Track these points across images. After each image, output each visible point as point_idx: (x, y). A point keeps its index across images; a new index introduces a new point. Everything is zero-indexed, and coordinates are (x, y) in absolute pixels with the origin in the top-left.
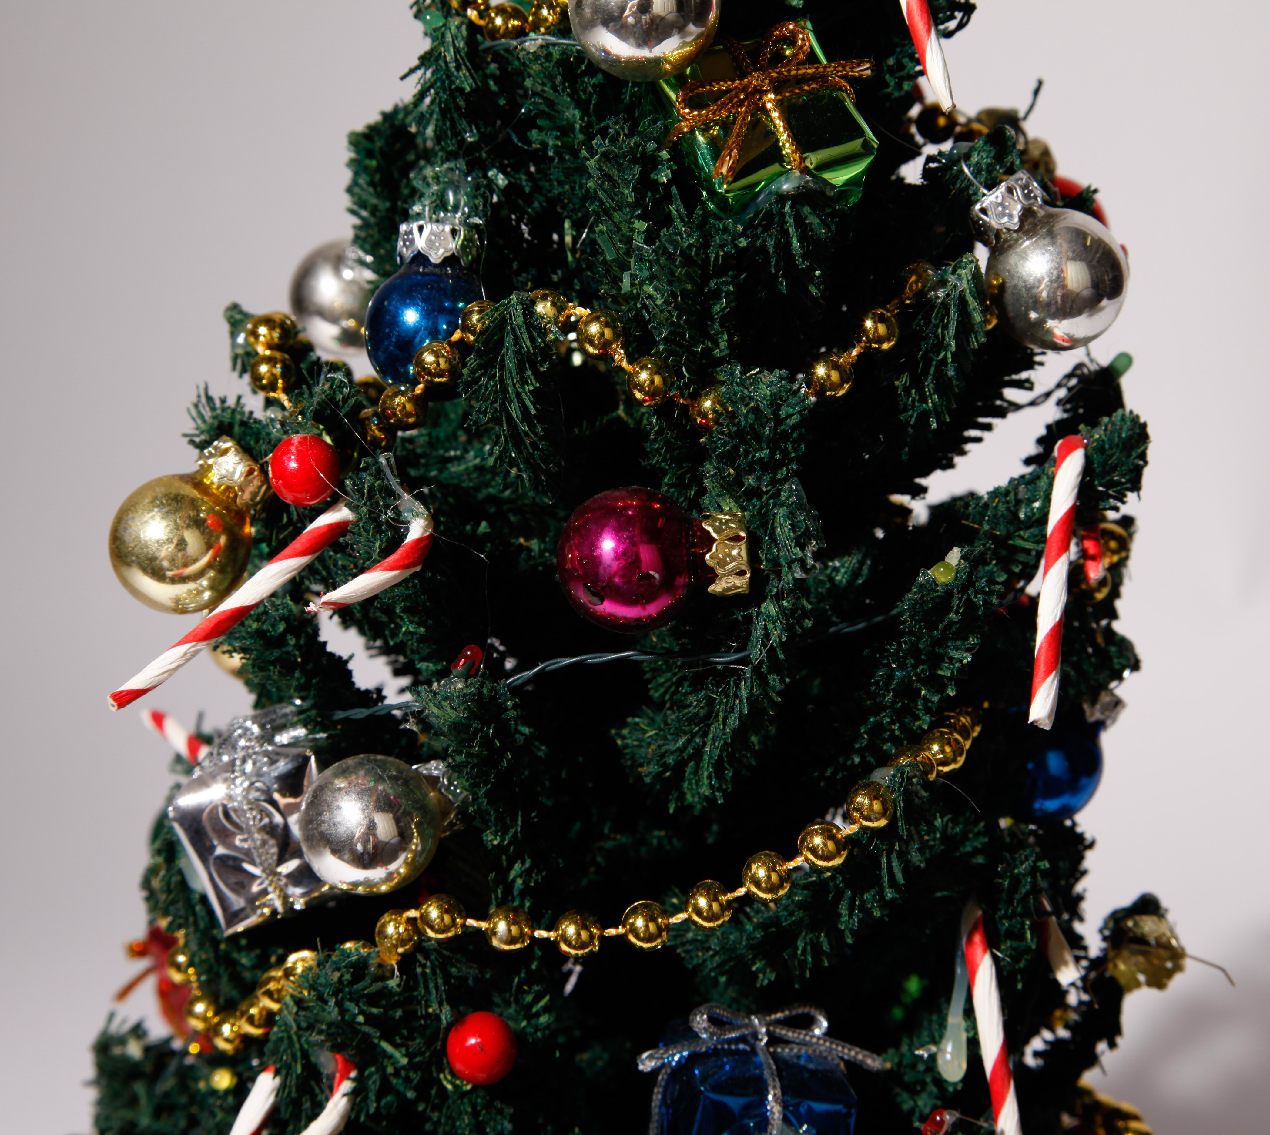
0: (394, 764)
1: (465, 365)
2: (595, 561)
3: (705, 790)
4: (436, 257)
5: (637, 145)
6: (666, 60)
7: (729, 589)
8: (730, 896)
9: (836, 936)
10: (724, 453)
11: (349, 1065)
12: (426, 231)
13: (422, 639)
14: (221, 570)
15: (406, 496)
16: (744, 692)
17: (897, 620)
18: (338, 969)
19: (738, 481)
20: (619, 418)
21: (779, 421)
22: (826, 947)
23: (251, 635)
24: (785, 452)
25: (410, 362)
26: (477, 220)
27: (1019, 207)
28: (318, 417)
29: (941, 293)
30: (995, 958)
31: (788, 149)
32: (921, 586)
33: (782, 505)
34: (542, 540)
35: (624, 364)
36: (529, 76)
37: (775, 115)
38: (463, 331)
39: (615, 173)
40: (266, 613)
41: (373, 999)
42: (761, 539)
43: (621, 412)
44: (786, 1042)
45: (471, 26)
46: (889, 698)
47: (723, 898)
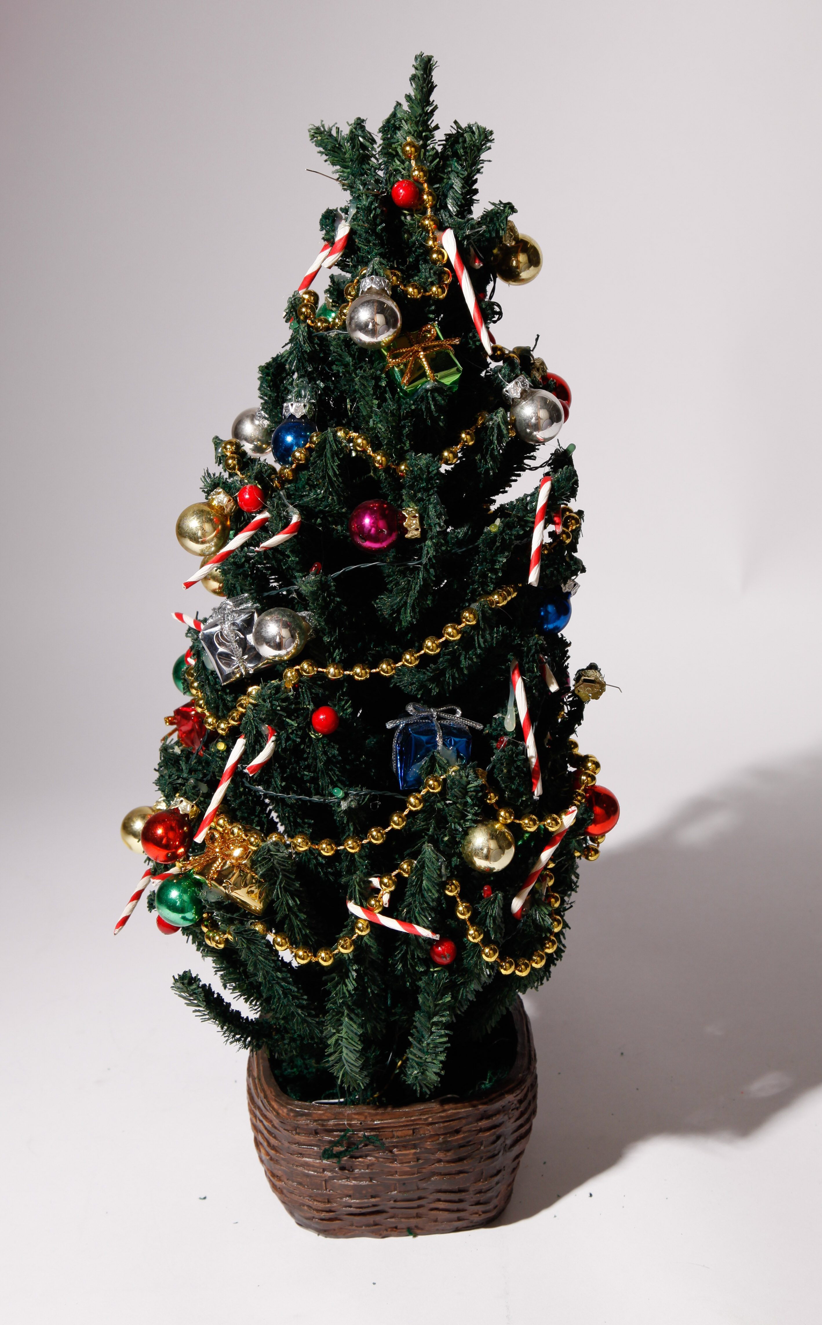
0: (289, 611)
1: (311, 456)
2: (363, 526)
3: (409, 619)
4: (298, 416)
5: (373, 373)
6: (383, 341)
7: (413, 536)
8: (418, 654)
9: (460, 670)
10: (409, 485)
11: (274, 731)
12: (294, 406)
13: (297, 563)
14: (219, 539)
15: (291, 506)
16: (421, 576)
17: (477, 547)
18: (270, 689)
19: (415, 495)
20: (371, 476)
21: (429, 473)
22: (457, 675)
23: (231, 564)
24: (432, 484)
25: (290, 456)
26: (313, 401)
27: (520, 389)
28: (256, 478)
29: (491, 423)
30: (523, 680)
31: (428, 372)
32: (486, 533)
33: (431, 504)
34: (342, 526)
35: (371, 453)
36: (332, 345)
37: (424, 360)
38: (310, 443)
39: (365, 383)
40: (237, 555)
41: (284, 700)
42: (424, 517)
43: (372, 474)
44: (445, 719)
45: (308, 326)
46: (477, 577)
47: (416, 655)
